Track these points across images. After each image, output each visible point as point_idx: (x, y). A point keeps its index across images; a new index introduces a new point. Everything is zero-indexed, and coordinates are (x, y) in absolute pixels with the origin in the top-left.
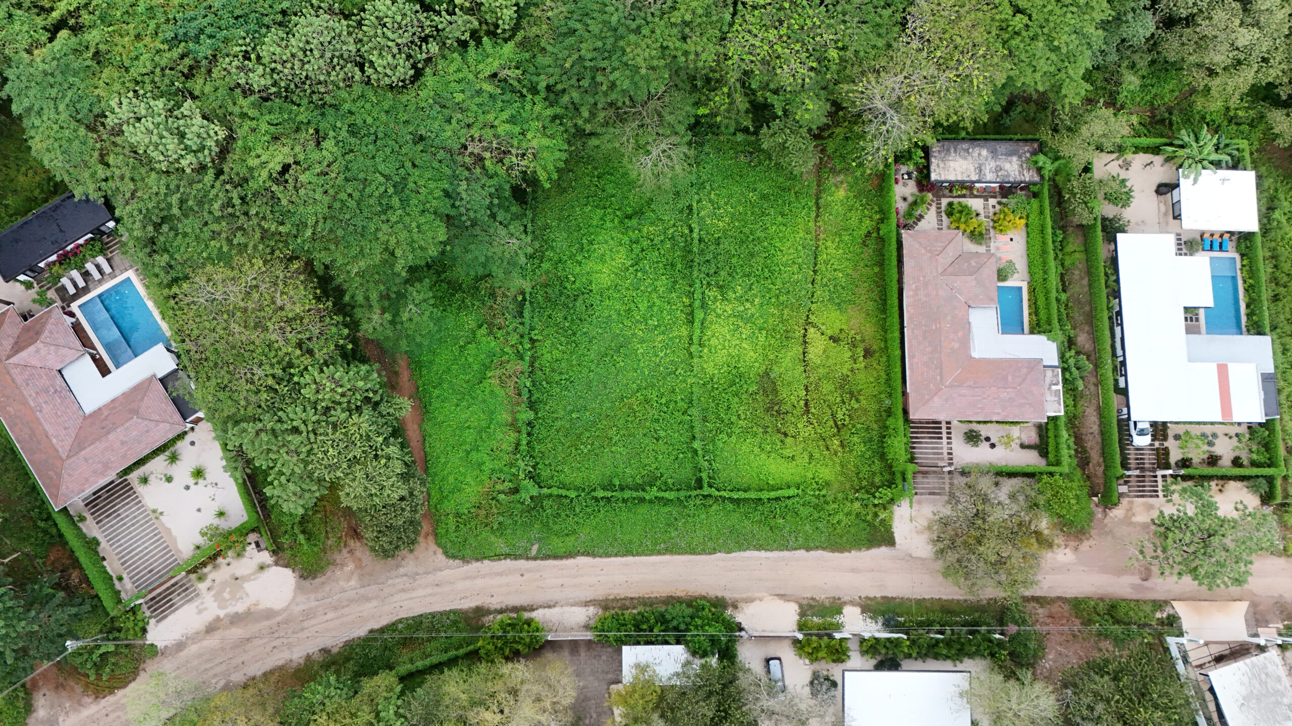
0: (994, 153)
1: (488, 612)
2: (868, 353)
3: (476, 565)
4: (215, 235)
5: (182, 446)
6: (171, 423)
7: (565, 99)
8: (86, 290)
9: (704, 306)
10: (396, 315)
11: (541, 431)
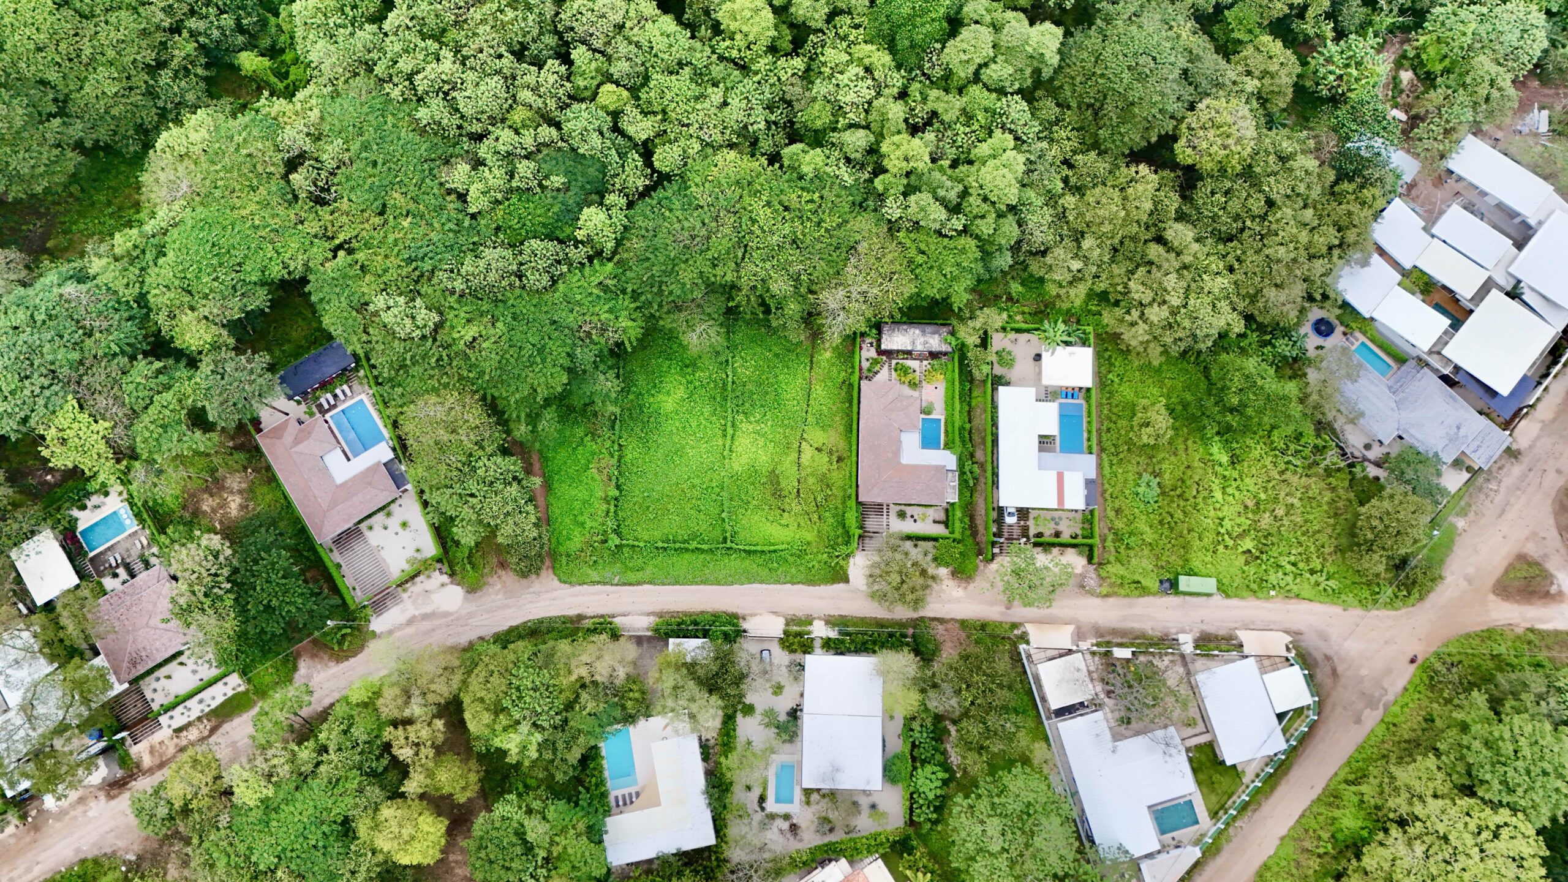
0: (924, 332)
1: (586, 617)
2: (840, 460)
3: (579, 588)
4: (431, 377)
5: (394, 507)
6: (389, 490)
7: (643, 298)
8: (335, 406)
9: (733, 425)
10: (535, 427)
11: (624, 504)
